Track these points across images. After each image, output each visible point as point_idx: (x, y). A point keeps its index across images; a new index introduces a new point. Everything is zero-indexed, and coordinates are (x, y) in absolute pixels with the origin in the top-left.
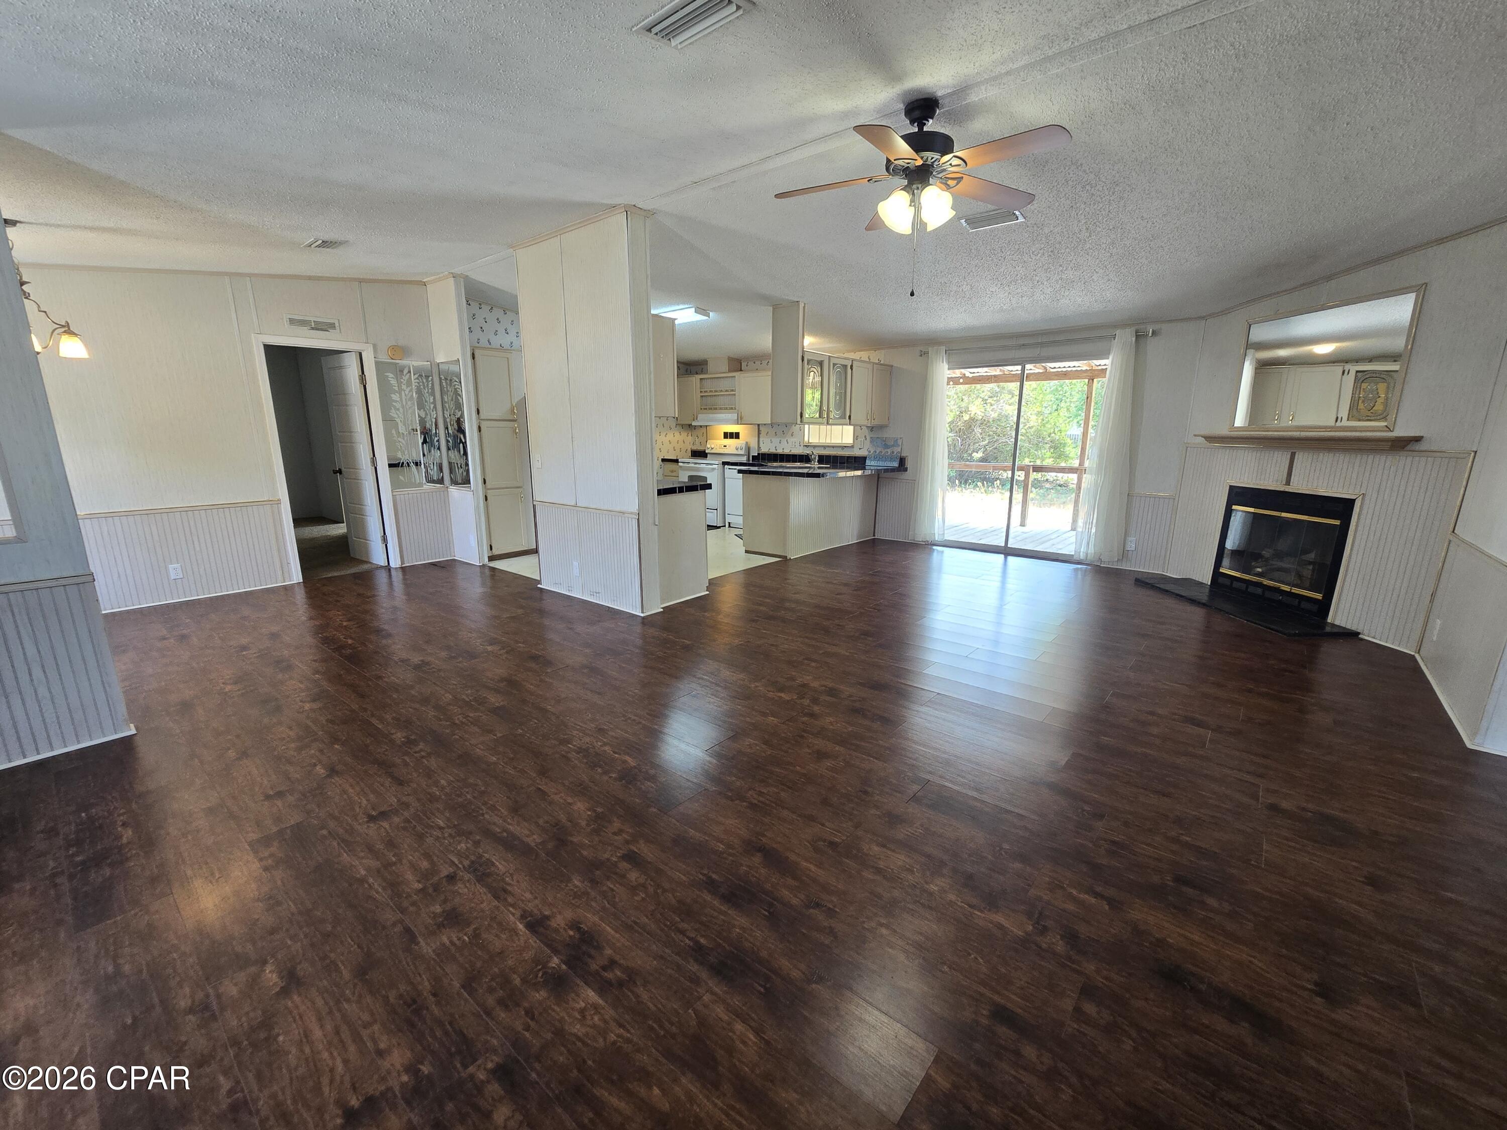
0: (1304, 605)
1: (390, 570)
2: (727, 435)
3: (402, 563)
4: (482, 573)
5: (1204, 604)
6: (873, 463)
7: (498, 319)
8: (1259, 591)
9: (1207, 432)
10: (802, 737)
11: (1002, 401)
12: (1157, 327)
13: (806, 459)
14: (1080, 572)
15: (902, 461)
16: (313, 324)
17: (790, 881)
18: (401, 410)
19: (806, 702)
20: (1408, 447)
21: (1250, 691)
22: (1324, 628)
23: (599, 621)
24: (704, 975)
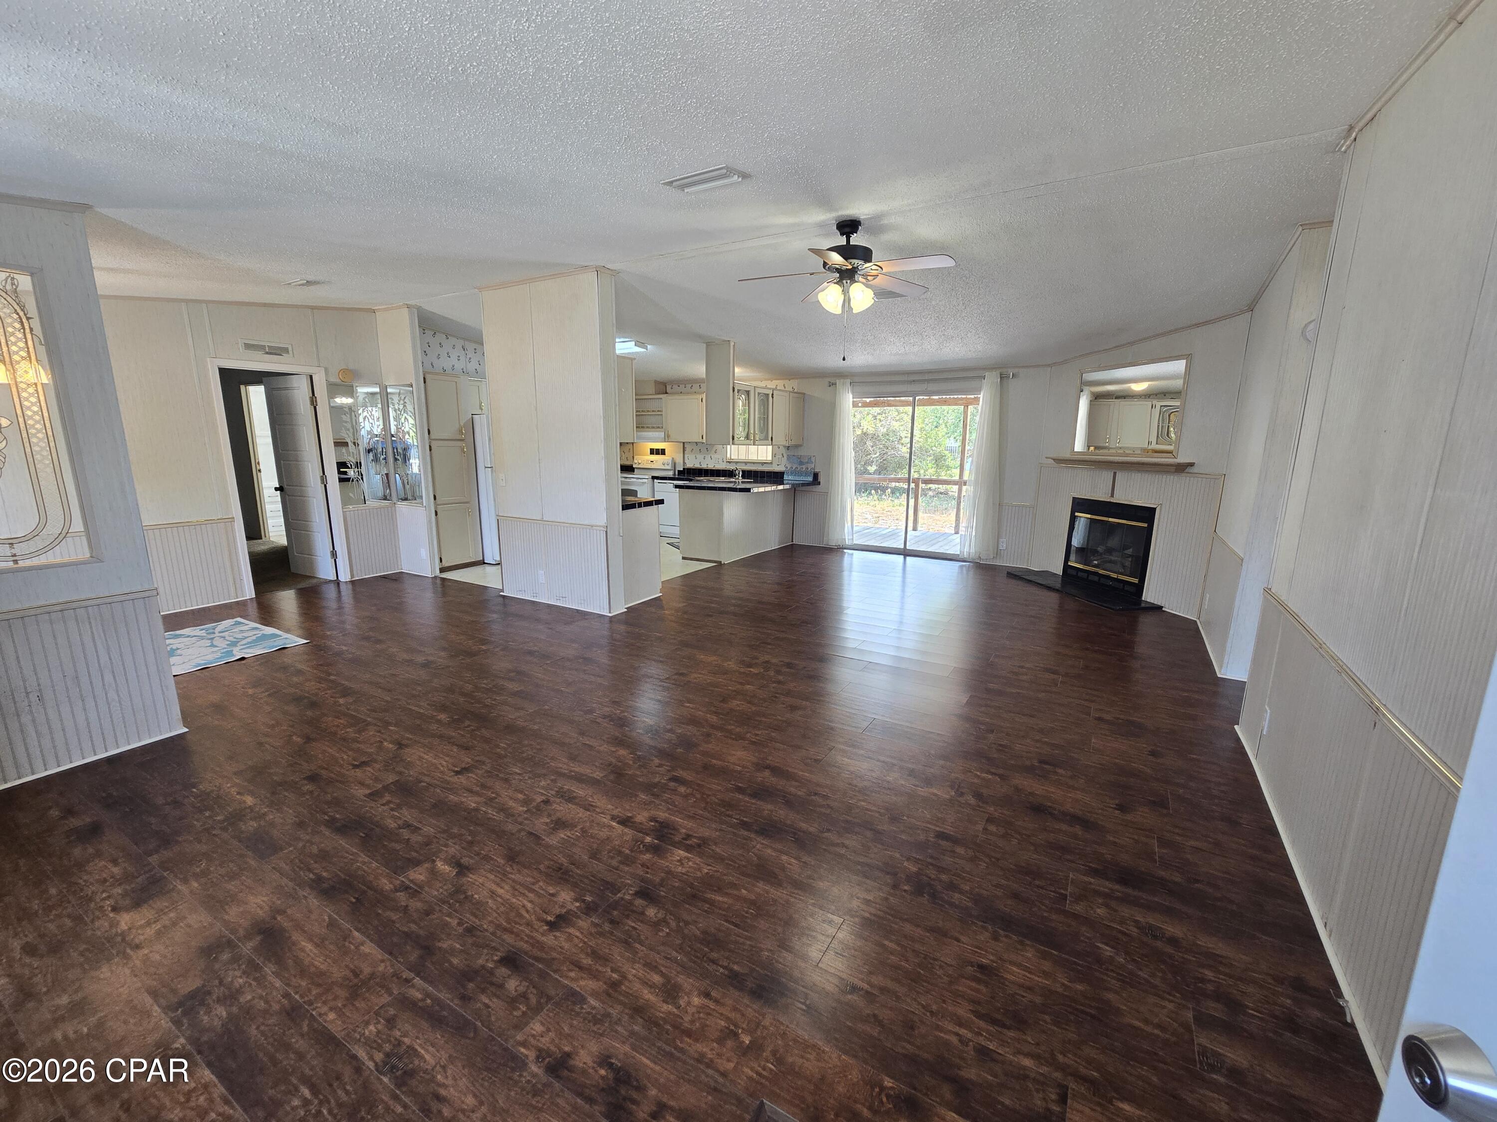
0: (1127, 588)
1: (338, 584)
2: (652, 452)
3: (352, 576)
4: (434, 584)
5: (1058, 590)
6: (790, 478)
7: (440, 344)
8: (1096, 578)
9: (1055, 456)
10: (776, 697)
11: (889, 418)
12: (1016, 370)
13: (730, 474)
14: (964, 568)
15: (816, 476)
16: (267, 349)
17: (794, 783)
18: (351, 430)
19: (772, 673)
20: (1187, 470)
21: (1087, 649)
22: (1140, 604)
23: (573, 622)
24: (753, 836)
